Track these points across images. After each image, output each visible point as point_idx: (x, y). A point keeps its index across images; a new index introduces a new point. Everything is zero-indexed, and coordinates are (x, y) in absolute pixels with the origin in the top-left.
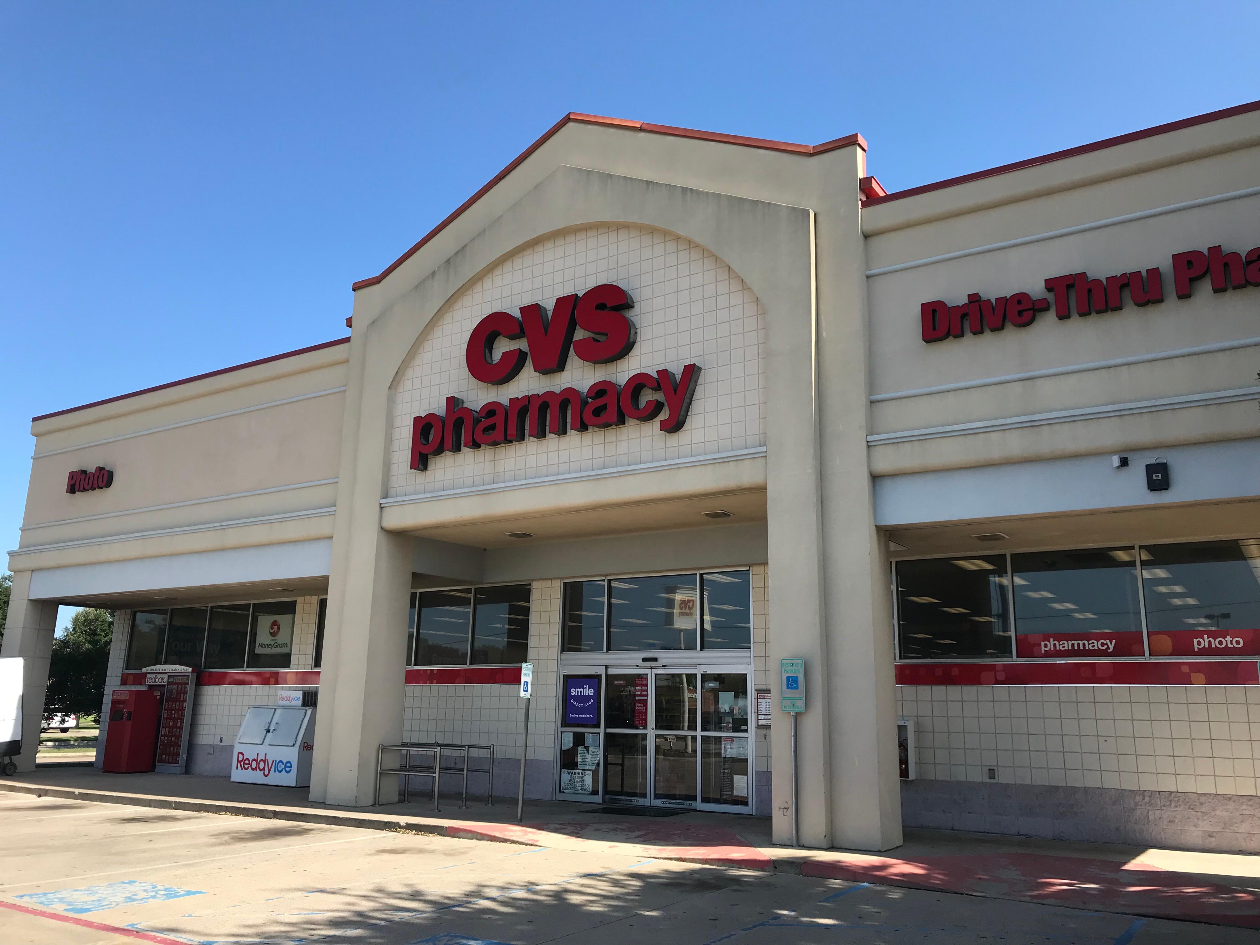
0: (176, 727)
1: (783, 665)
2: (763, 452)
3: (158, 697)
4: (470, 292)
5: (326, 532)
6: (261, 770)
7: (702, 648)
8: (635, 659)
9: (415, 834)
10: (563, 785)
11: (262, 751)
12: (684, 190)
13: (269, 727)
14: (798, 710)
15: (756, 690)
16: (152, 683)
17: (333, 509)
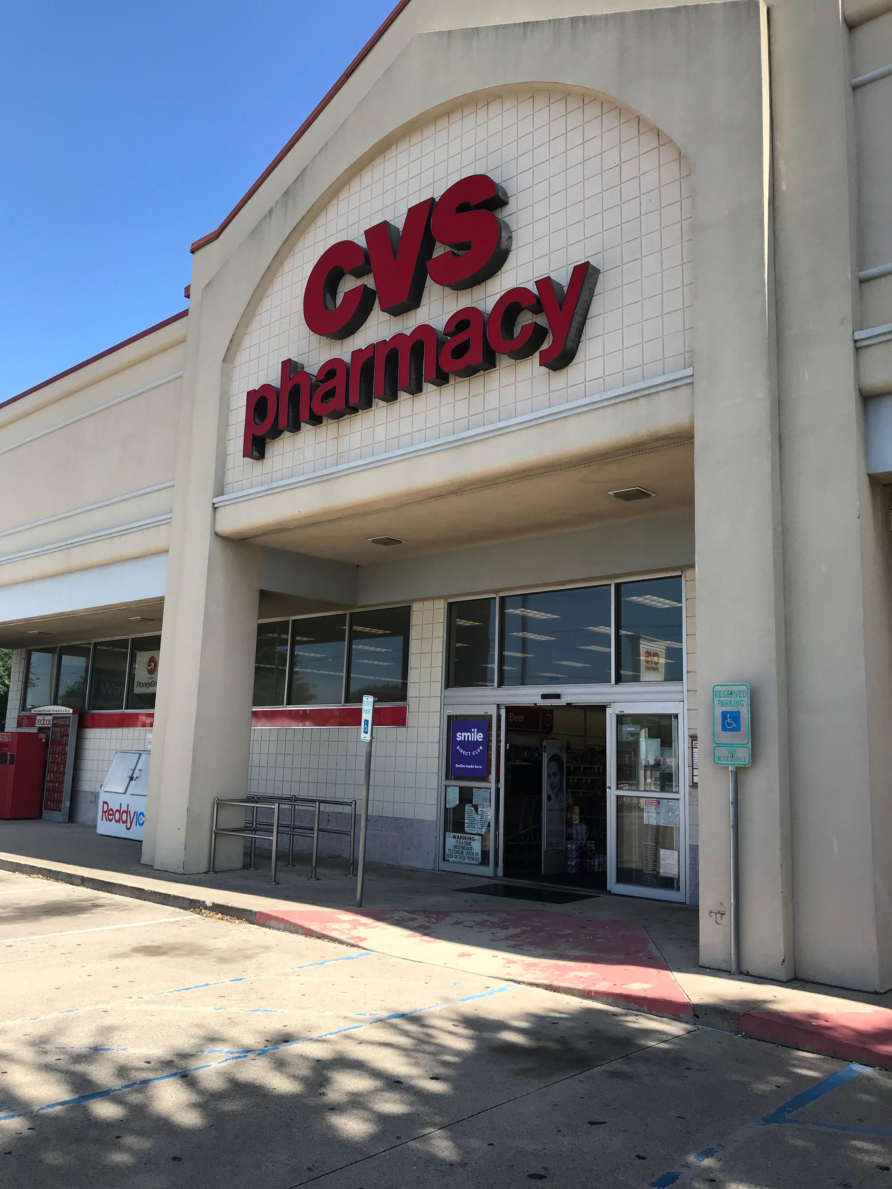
0: (60, 773)
1: (715, 694)
2: (688, 377)
3: (44, 740)
4: (312, 227)
5: (161, 544)
6: (123, 822)
7: (618, 681)
8: (533, 695)
9: (219, 919)
10: (447, 850)
11: (125, 801)
12: (574, 21)
13: (133, 774)
14: (740, 763)
15: (690, 736)
16: (41, 726)
17: (169, 516)
